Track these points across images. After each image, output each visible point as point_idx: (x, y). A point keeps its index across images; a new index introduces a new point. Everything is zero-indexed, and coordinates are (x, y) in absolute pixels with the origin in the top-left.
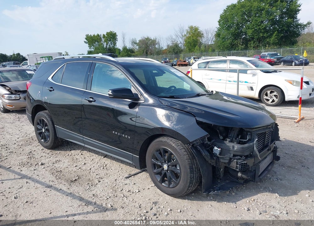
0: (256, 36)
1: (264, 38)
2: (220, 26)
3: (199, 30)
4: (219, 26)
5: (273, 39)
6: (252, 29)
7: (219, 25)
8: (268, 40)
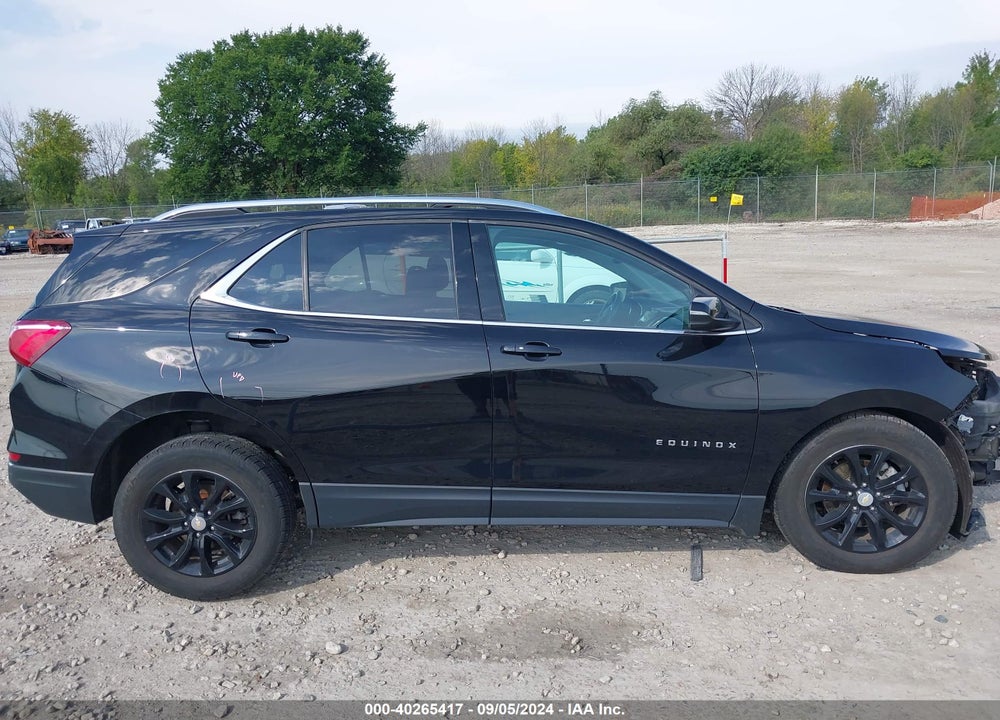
0: (294, 154)
1: (317, 163)
2: (163, 118)
3: (75, 128)
4: (159, 119)
5: (340, 167)
6: (277, 134)
7: (162, 114)
8: (328, 168)
